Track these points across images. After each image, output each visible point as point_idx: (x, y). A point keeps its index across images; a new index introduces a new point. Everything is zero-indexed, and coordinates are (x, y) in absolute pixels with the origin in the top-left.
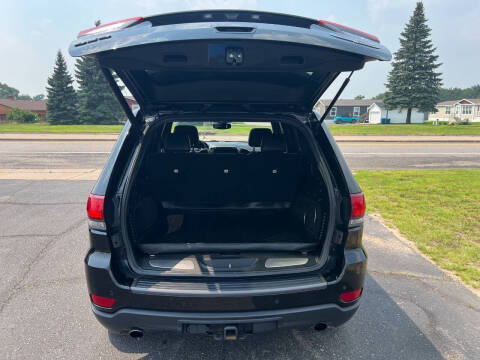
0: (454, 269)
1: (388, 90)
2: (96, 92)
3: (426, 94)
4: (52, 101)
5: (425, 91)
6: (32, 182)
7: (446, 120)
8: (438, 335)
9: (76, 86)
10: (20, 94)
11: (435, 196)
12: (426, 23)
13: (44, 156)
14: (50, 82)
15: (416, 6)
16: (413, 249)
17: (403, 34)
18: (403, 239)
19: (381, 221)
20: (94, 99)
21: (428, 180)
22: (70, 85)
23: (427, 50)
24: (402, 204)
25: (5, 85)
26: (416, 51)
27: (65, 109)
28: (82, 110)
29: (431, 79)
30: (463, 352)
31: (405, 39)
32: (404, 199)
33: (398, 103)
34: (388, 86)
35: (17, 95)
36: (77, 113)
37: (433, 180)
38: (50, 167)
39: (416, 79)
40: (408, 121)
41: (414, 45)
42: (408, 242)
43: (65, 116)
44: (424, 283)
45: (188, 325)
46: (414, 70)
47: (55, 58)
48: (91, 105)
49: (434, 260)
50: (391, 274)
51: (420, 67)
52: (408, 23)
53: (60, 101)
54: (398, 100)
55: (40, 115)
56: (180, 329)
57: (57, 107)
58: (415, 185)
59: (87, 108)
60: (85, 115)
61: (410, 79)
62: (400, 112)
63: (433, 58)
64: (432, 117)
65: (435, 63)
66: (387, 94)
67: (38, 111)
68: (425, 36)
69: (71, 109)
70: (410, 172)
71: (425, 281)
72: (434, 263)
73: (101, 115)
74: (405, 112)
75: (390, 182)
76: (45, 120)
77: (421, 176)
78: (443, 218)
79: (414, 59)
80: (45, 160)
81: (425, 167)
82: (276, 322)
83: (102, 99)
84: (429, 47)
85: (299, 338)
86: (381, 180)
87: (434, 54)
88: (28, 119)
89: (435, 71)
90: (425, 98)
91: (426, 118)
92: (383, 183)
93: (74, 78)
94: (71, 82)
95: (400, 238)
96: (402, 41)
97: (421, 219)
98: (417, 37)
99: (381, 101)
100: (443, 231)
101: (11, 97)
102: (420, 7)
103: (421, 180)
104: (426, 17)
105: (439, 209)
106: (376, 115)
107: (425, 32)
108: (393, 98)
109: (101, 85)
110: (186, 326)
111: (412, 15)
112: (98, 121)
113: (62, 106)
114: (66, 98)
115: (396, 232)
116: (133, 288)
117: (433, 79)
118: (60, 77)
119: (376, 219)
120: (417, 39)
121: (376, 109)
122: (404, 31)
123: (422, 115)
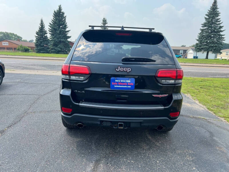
0: (224, 117)
1: (197, 42)
2: (58, 38)
3: (216, 45)
4: (37, 42)
5: (216, 43)
6: (30, 75)
7: (226, 58)
8: (214, 140)
9: (49, 36)
10: (22, 39)
11: (217, 88)
12: (218, 10)
13: (34, 65)
14: (37, 33)
16: (205, 109)
17: (206, 15)
18: (201, 105)
19: (190, 97)
20: (57, 42)
21: (215, 82)
22: (46, 35)
23: (218, 23)
24: (201, 91)
25: (16, 35)
26: (213, 23)
27: (43, 46)
28: (51, 47)
29: (219, 37)
30: (225, 147)
31: (207, 17)
32: (202, 89)
33: (202, 49)
34: (198, 40)
35: (21, 40)
36: (49, 48)
37: (217, 82)
38: (37, 70)
39: (212, 37)
40: (207, 58)
41: (212, 20)
42: (203, 106)
43: (43, 50)
44: (209, 121)
45: (103, 121)
46: (211, 32)
47: (40, 22)
48: (55, 45)
49: (214, 113)
50: (193, 117)
51: (214, 31)
52: (209, 10)
53: (41, 42)
54: (202, 47)
55: (31, 49)
56: (99, 123)
57: (40, 45)
58: (208, 84)
59: (53, 46)
60: (52, 49)
61: (209, 37)
62: (203, 53)
63: (221, 27)
64: (219, 57)
65: (222, 29)
66: (197, 44)
67: (31, 47)
68: (218, 16)
69: (46, 47)
70: (206, 78)
71: (209, 120)
72: (214, 114)
73: (59, 49)
74: (205, 53)
75: (196, 82)
76: (34, 51)
77: (211, 80)
78: (220, 97)
79: (211, 27)
80: (35, 67)
81: (214, 77)
82: (141, 123)
83: (60, 42)
84: (219, 22)
85: (150, 137)
86: (191, 81)
87: (221, 25)
88: (26, 50)
89: (221, 33)
90: (216, 46)
91: (216, 57)
92: (192, 82)
93: (48, 32)
94: (47, 34)
95: (199, 104)
96: (206, 18)
97: (209, 97)
98: (213, 16)
99: (194, 48)
100: (220, 102)
101: (19, 40)
102: (215, 2)
103: (211, 82)
104: (218, 7)
105: (219, 94)
106: (191, 55)
107: (217, 14)
108: (200, 46)
109: (60, 36)
110: (102, 122)
111: (212, 6)
112: (58, 52)
113: (42, 45)
114: (44, 41)
115: (197, 102)
116: (80, 104)
117: (220, 37)
118: (41, 31)
119: (188, 96)
120: (213, 18)
121: (191, 51)
122: (207, 13)
123: (214, 55)
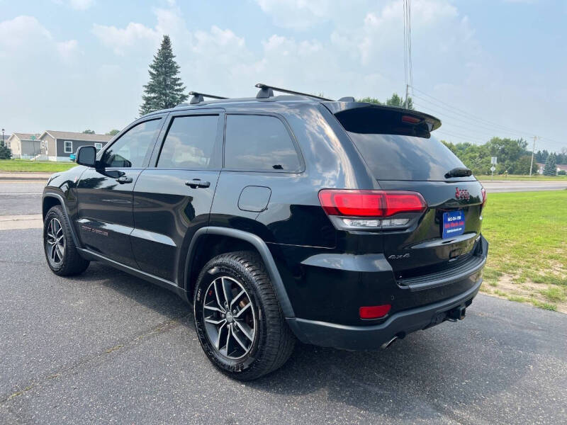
12: (173, 59)
15: (163, 39)
17: (152, 67)
23: (178, 87)
26: (167, 87)
31: (154, 72)
41: (165, 80)
52: (157, 56)
68: (175, 73)
79: (166, 95)
84: (180, 85)
96: (151, 74)
98: (166, 72)
102: (167, 42)
104: (173, 53)
111: (160, 48)
120: (167, 75)
122: (153, 63)
